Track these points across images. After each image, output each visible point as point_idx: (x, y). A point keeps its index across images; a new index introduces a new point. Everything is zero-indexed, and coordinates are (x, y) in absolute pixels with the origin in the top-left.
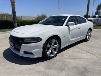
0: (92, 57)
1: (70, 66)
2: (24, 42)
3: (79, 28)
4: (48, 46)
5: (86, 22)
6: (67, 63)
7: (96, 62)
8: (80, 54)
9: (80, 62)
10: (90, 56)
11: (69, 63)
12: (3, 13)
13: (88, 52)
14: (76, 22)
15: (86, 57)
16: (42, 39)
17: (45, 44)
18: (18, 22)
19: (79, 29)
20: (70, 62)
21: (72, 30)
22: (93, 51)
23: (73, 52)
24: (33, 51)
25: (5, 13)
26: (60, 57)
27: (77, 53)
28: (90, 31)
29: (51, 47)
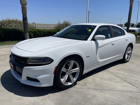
0: (130, 88)
1: (95, 102)
2: (27, 64)
3: (113, 43)
4: (64, 69)
5: (124, 34)
6: (90, 97)
7: (135, 98)
8: (113, 83)
9: (111, 96)
10: (127, 86)
11: (94, 96)
12: (11, 19)
13: (125, 79)
14: (109, 35)
15: (121, 88)
16: (53, 61)
17: (58, 68)
18: (30, 32)
19: (113, 45)
20: (96, 96)
21: (101, 47)
22: (133, 78)
23: (102, 78)
24: (39, 78)
25: (13, 19)
26: (81, 87)
27: (107, 82)
28: (130, 48)
29: (67, 71)
